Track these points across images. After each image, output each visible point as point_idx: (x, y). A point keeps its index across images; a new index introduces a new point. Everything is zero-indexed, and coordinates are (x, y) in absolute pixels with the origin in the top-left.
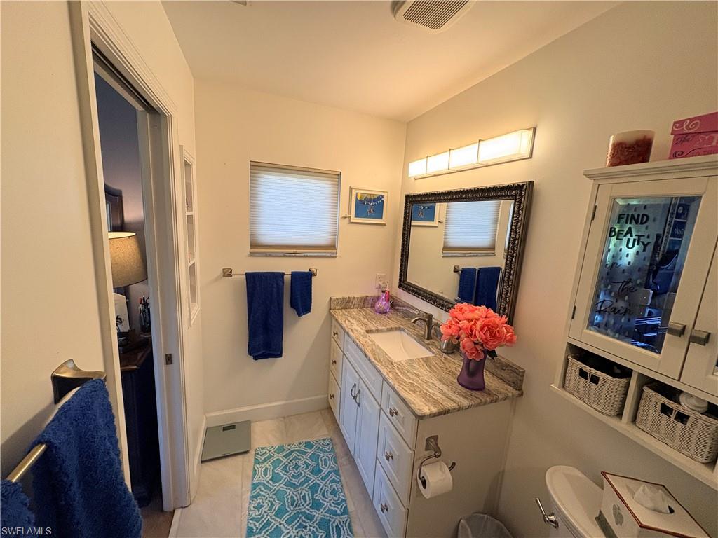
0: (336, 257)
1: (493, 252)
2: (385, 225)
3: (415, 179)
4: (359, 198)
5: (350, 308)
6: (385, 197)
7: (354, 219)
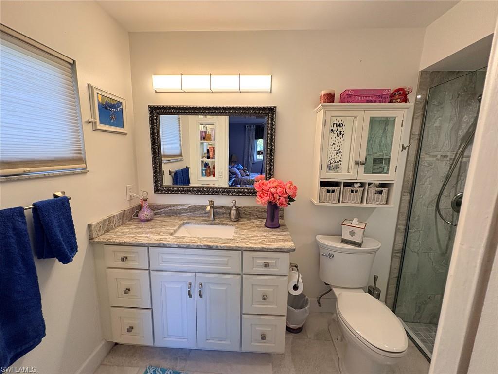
0: (86, 173)
1: (181, 158)
2: (125, 134)
3: (156, 92)
4: (100, 101)
5: (112, 229)
6: (124, 104)
7: (100, 126)
